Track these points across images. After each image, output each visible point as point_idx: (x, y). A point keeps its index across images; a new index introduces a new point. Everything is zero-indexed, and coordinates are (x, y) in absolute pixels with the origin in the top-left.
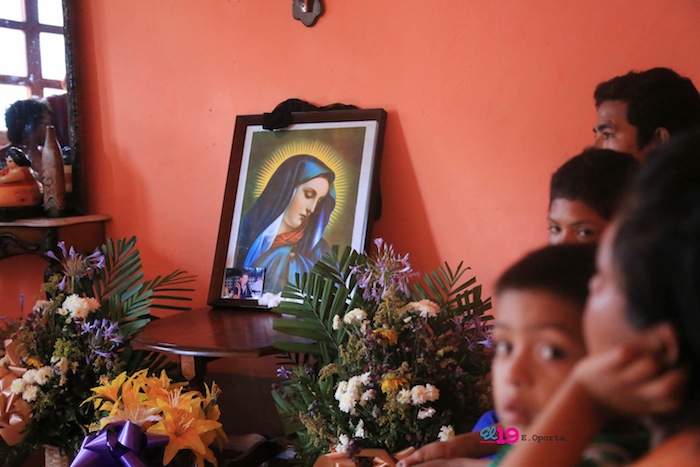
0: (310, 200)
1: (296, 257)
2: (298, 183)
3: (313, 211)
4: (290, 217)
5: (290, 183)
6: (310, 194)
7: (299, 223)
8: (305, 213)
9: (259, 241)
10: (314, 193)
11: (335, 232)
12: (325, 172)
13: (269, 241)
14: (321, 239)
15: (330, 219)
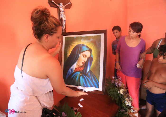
0: (85, 58)
1: (82, 75)
2: (80, 53)
3: (86, 61)
4: (79, 63)
5: (78, 52)
6: (84, 56)
7: (82, 65)
8: (83, 62)
9: (70, 70)
10: (86, 56)
11: (94, 68)
12: (89, 49)
13: (73, 70)
14: (90, 70)
15: (92, 64)
